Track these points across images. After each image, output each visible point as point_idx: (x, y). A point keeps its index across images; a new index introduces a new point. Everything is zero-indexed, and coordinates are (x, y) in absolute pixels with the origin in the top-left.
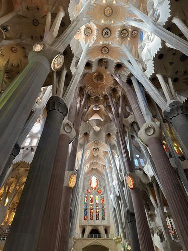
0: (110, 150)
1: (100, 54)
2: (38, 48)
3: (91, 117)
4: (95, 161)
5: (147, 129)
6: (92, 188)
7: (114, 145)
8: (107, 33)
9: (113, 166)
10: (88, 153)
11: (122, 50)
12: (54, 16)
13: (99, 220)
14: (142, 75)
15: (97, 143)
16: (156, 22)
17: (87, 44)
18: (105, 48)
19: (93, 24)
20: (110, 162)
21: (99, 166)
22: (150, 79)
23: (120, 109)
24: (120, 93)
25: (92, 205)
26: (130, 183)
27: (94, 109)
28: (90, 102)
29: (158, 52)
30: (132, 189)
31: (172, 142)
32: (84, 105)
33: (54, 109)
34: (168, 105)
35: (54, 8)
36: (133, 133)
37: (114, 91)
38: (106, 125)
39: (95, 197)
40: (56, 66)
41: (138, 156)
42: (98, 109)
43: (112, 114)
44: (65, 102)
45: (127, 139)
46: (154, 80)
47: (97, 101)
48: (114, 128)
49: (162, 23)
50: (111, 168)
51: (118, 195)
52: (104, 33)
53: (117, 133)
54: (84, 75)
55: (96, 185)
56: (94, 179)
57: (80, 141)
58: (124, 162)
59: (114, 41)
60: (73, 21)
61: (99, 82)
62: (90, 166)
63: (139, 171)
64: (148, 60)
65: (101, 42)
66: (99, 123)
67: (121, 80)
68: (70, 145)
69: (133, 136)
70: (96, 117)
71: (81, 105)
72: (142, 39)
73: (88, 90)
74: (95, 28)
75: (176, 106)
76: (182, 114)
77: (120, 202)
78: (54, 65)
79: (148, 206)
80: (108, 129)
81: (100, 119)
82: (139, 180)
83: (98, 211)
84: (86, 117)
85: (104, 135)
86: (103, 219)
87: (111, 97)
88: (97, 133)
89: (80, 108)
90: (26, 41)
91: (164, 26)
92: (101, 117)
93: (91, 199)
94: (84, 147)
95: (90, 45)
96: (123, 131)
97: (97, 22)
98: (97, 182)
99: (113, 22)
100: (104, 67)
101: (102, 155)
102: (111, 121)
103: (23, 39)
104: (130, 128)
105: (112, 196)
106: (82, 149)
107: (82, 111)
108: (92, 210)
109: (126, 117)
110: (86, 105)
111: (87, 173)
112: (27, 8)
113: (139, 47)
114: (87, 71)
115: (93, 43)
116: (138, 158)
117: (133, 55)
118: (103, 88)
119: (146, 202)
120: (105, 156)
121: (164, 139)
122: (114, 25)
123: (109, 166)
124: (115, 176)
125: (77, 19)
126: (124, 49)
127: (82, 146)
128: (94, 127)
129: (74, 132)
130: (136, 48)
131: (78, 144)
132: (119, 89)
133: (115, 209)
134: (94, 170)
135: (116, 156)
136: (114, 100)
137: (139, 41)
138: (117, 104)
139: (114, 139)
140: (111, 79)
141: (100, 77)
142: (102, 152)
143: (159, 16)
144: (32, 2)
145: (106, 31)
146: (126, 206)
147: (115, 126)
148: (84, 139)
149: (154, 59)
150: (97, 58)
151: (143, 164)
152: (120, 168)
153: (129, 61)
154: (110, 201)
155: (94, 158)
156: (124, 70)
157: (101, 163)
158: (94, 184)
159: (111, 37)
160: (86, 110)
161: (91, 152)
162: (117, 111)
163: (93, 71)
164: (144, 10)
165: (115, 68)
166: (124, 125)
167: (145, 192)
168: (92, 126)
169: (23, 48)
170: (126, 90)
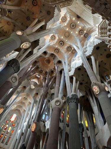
0: (33, 103)
1: (54, 51)
2: (19, 33)
3: (33, 79)
4: (21, 105)
5: (57, 101)
6: (10, 121)
7: (37, 101)
8: (61, 44)
9: (29, 113)
10: (19, 99)
11: (64, 56)
12: (39, 22)
13: (3, 143)
14: (67, 73)
15: (28, 95)
16: (84, 52)
17: (49, 43)
18: (57, 50)
19: (57, 36)
20: (29, 110)
21: (22, 109)
22: (70, 77)
23: (50, 83)
24: (54, 75)
25: (4, 132)
26: (33, 127)
27: (37, 76)
28: (37, 71)
29: (79, 66)
30: (33, 132)
31: (67, 114)
32: (33, 71)
33: (12, 66)
34: (71, 94)
35: (41, 18)
36: (50, 99)
37: (52, 72)
38: (39, 88)
39: (9, 128)
40: (24, 47)
41: (46, 113)
42: (39, 77)
43: (45, 83)
44: (20, 66)
45: (46, 101)
46: (71, 78)
47: (41, 72)
48: (42, 92)
49: (86, 55)
50: (28, 114)
51: (23, 132)
52: (60, 43)
53: (42, 95)
54: (40, 56)
55: (14, 120)
56: (15, 116)
57: (19, 90)
58: (37, 114)
59: (63, 50)
60: (47, 30)
61: (47, 63)
62: (16, 107)
63: (42, 122)
64: (73, 68)
65: (57, 46)
66: (35, 84)
67: (57, 69)
68: (11, 89)
69: (49, 101)
70: (36, 81)
71: (31, 69)
72: (76, 56)
73: (39, 64)
74: (57, 38)
75: (74, 97)
76: (75, 102)
77: (22, 137)
78: (23, 46)
79: (37, 146)
80: (38, 90)
81: (37, 82)
82: (39, 128)
83: (6, 137)
84: (30, 77)
85: (35, 92)
86: (6, 144)
87: (49, 74)
88: (31, 90)
89: (29, 71)
90: (18, 24)
91: (86, 57)
92: (39, 82)
93: (6, 127)
94: (19, 94)
95: (51, 45)
96: (45, 96)
97: (59, 36)
98: (15, 118)
99: (67, 40)
100: (53, 58)
101: (27, 104)
102: (42, 86)
103: (17, 22)
104: (50, 95)
105: (19, 131)
106: (17, 95)
107: (30, 73)
108: (2, 135)
109: (51, 89)
110: (34, 72)
111: (12, 111)
112: (28, 10)
113: (73, 59)
114: (43, 55)
115: (52, 44)
116: (46, 115)
117: (68, 61)
118: (47, 67)
119: (37, 143)
120: (28, 105)
121: (64, 110)
122: (67, 42)
123: (28, 112)
124: (27, 120)
125: (50, 30)
126: (66, 56)
127: (18, 93)
128: (31, 86)
129: (16, 84)
130: (71, 59)
131: (16, 91)
132: (55, 72)
133: (17, 140)
134: (17, 111)
135: (34, 108)
136: (50, 77)
137: (74, 56)
138: (50, 79)
139: (39, 97)
140: (53, 65)
141: (49, 61)
142: (28, 102)
143: (87, 51)
144: (32, 9)
145: (62, 43)
146: (24, 141)
147: (43, 90)
148: (22, 89)
149: (76, 69)
150: (51, 52)
151: (46, 119)
152: (33, 116)
153: (65, 63)
154: (17, 134)
155: (22, 103)
156: (61, 65)
157: (24, 108)
158: (13, 119)
159: (62, 47)
160: (32, 74)
161: (21, 99)
162: (48, 83)
163: (46, 57)
164: (82, 44)
165: (57, 62)
166: (48, 93)
167: (40, 137)
168: (30, 84)
169: (15, 26)
170: (57, 75)
